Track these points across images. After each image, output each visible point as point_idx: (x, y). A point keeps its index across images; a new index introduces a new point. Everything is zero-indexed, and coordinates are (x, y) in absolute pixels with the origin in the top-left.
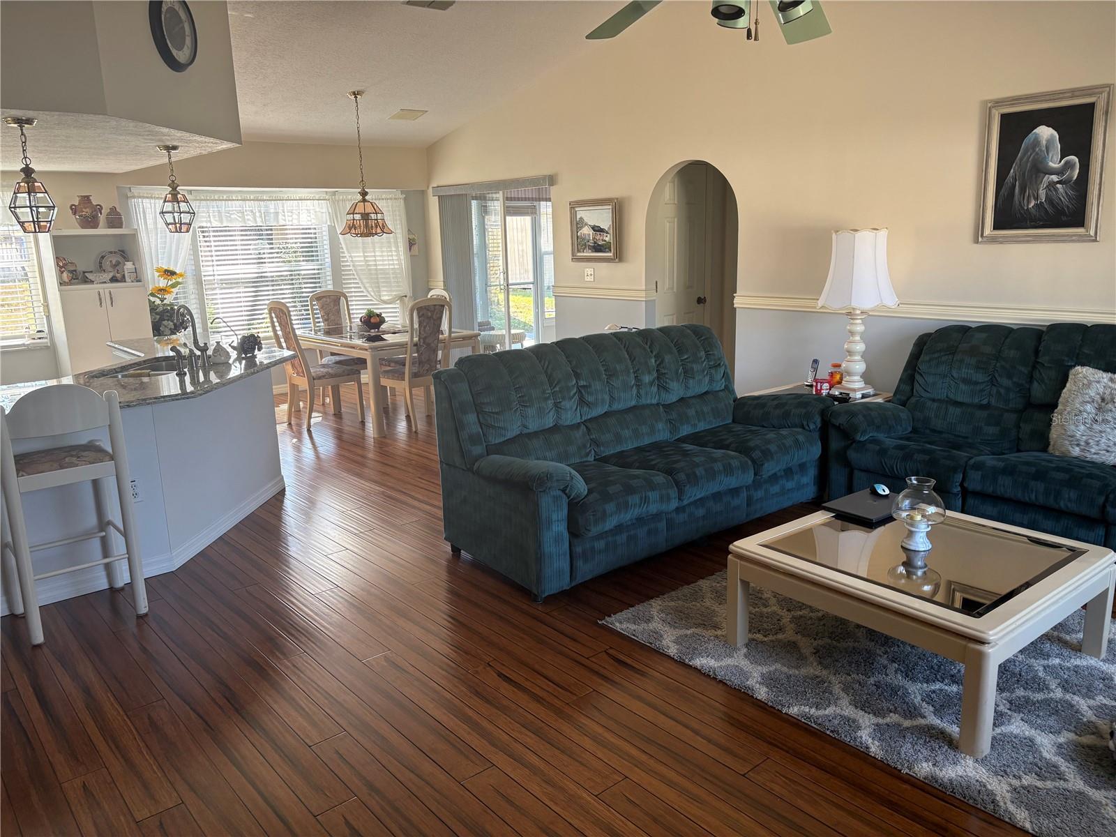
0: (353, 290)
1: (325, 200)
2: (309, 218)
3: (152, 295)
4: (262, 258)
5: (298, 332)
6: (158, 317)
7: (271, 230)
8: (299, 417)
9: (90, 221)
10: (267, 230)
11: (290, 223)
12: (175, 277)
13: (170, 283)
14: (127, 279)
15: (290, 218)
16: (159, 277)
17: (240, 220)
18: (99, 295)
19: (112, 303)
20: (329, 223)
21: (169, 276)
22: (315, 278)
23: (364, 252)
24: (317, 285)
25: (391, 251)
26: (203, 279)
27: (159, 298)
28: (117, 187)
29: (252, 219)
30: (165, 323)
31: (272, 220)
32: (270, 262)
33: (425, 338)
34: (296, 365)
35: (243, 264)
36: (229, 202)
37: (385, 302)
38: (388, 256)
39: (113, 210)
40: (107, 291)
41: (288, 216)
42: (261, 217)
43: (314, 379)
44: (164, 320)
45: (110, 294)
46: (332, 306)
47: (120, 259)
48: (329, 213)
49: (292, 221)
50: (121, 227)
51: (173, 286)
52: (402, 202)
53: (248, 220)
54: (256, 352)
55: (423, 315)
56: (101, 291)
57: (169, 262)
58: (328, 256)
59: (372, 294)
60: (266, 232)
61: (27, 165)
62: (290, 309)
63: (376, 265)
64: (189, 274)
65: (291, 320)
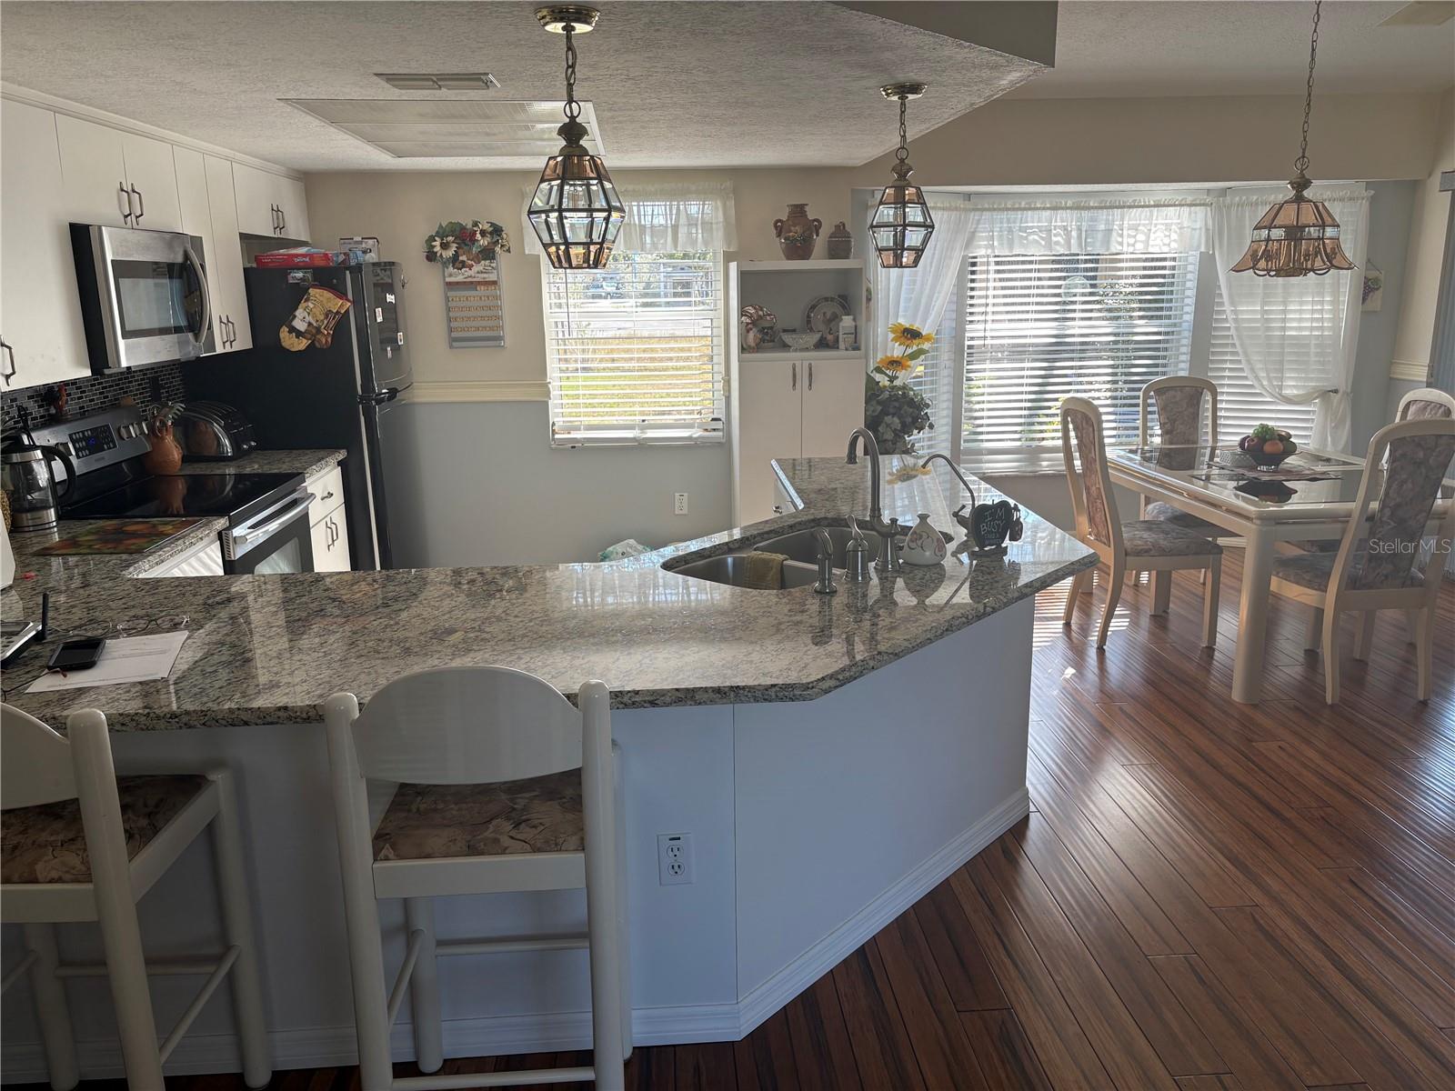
0: (1227, 374)
1: (1203, 205)
2: (1166, 241)
3: (878, 370)
4: (1069, 311)
5: (1111, 453)
6: (879, 408)
7: (1097, 261)
8: (1087, 612)
9: (798, 248)
10: (1086, 261)
11: (1131, 249)
12: (916, 341)
13: (909, 351)
14: (842, 345)
15: (1132, 241)
16: (892, 340)
17: (1043, 243)
18: (794, 369)
19: (810, 385)
20: (1203, 249)
21: (909, 339)
22: (1156, 349)
23: (1264, 303)
24: (1160, 362)
25: (1322, 303)
26: (967, 343)
27: (886, 375)
28: (852, 190)
29: (1062, 241)
30: (888, 419)
31: (1098, 244)
32: (1083, 319)
33: (1398, 506)
34: (1097, 520)
35: (1036, 320)
36: (1030, 212)
37: (1288, 400)
38: (1313, 311)
39: (840, 231)
40: (806, 364)
41: (1129, 236)
42: (1079, 237)
43: (1126, 555)
44: (888, 415)
45: (810, 369)
46: (1185, 406)
47: (838, 310)
48: (1207, 230)
49: (1133, 245)
50: (847, 257)
51: (914, 356)
52: (1365, 204)
53: (1057, 243)
54: (1007, 542)
55: (1404, 455)
56: (798, 364)
57: (915, 316)
58: (1190, 309)
59: (1265, 383)
60: (1083, 266)
61: (573, 118)
62: (1102, 410)
63: (1284, 329)
64: (946, 336)
65: (1101, 438)
